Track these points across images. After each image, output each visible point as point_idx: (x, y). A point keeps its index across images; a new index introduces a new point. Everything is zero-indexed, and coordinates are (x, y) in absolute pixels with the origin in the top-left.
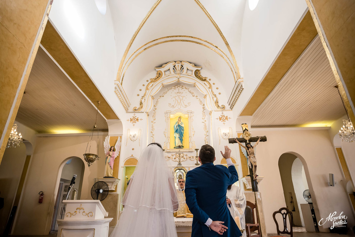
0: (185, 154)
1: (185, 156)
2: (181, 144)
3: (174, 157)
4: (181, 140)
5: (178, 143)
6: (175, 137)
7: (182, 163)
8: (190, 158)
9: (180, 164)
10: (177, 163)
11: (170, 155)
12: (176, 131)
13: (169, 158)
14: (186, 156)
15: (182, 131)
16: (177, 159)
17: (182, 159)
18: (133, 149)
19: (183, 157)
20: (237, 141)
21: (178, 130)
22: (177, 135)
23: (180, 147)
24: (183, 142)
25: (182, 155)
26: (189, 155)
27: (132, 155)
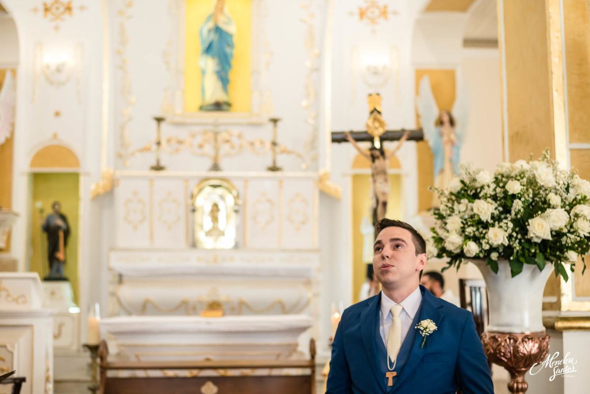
0: (235, 131)
1: (235, 141)
2: (221, 97)
3: (199, 139)
4: (224, 80)
5: (213, 91)
6: (203, 72)
7: (223, 163)
8: (252, 144)
9: (216, 167)
10: (209, 163)
11: (182, 133)
12: (208, 49)
13: (180, 142)
14: (240, 136)
15: (228, 50)
16: (208, 149)
17: (225, 148)
18: (57, 114)
19: (227, 141)
20: (350, 138)
21: (215, 46)
22: (210, 64)
23: (218, 106)
24: (230, 87)
25: (223, 136)
26: (251, 134)
27: (55, 136)
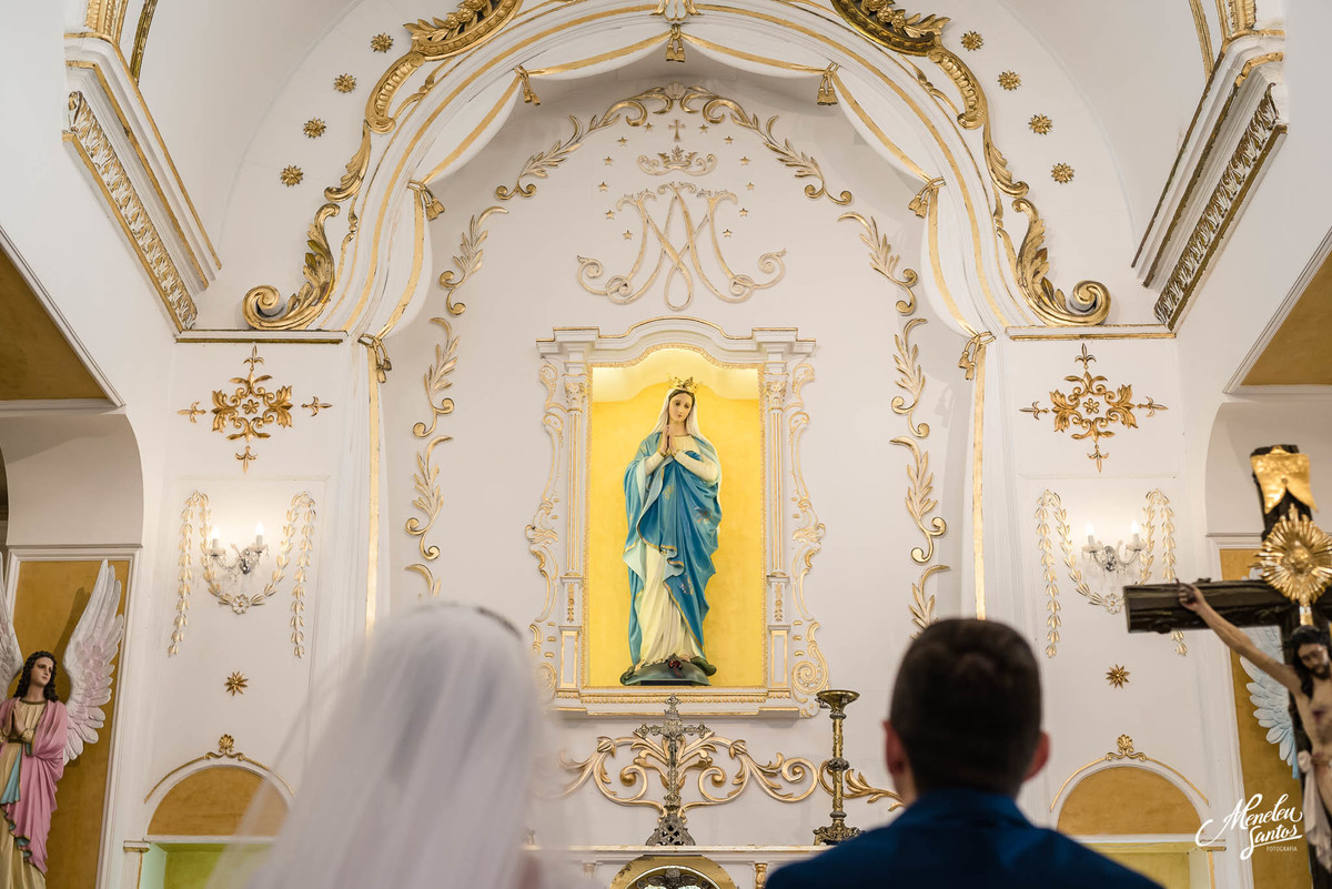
0: (725, 734)
1: (722, 760)
2: (683, 647)
3: (625, 759)
4: (692, 603)
5: (662, 631)
6: (636, 581)
8: (771, 772)
9: (672, 830)
11: (579, 744)
12: (646, 523)
14: (736, 752)
15: (702, 525)
16: (651, 787)
17: (694, 787)
18: (235, 684)
19: (702, 765)
20: (1207, 610)
21: (666, 512)
22: (655, 562)
23: (676, 672)
25: (692, 746)
26: (766, 746)
27: (226, 742)
